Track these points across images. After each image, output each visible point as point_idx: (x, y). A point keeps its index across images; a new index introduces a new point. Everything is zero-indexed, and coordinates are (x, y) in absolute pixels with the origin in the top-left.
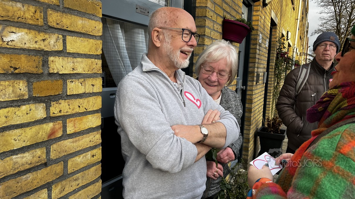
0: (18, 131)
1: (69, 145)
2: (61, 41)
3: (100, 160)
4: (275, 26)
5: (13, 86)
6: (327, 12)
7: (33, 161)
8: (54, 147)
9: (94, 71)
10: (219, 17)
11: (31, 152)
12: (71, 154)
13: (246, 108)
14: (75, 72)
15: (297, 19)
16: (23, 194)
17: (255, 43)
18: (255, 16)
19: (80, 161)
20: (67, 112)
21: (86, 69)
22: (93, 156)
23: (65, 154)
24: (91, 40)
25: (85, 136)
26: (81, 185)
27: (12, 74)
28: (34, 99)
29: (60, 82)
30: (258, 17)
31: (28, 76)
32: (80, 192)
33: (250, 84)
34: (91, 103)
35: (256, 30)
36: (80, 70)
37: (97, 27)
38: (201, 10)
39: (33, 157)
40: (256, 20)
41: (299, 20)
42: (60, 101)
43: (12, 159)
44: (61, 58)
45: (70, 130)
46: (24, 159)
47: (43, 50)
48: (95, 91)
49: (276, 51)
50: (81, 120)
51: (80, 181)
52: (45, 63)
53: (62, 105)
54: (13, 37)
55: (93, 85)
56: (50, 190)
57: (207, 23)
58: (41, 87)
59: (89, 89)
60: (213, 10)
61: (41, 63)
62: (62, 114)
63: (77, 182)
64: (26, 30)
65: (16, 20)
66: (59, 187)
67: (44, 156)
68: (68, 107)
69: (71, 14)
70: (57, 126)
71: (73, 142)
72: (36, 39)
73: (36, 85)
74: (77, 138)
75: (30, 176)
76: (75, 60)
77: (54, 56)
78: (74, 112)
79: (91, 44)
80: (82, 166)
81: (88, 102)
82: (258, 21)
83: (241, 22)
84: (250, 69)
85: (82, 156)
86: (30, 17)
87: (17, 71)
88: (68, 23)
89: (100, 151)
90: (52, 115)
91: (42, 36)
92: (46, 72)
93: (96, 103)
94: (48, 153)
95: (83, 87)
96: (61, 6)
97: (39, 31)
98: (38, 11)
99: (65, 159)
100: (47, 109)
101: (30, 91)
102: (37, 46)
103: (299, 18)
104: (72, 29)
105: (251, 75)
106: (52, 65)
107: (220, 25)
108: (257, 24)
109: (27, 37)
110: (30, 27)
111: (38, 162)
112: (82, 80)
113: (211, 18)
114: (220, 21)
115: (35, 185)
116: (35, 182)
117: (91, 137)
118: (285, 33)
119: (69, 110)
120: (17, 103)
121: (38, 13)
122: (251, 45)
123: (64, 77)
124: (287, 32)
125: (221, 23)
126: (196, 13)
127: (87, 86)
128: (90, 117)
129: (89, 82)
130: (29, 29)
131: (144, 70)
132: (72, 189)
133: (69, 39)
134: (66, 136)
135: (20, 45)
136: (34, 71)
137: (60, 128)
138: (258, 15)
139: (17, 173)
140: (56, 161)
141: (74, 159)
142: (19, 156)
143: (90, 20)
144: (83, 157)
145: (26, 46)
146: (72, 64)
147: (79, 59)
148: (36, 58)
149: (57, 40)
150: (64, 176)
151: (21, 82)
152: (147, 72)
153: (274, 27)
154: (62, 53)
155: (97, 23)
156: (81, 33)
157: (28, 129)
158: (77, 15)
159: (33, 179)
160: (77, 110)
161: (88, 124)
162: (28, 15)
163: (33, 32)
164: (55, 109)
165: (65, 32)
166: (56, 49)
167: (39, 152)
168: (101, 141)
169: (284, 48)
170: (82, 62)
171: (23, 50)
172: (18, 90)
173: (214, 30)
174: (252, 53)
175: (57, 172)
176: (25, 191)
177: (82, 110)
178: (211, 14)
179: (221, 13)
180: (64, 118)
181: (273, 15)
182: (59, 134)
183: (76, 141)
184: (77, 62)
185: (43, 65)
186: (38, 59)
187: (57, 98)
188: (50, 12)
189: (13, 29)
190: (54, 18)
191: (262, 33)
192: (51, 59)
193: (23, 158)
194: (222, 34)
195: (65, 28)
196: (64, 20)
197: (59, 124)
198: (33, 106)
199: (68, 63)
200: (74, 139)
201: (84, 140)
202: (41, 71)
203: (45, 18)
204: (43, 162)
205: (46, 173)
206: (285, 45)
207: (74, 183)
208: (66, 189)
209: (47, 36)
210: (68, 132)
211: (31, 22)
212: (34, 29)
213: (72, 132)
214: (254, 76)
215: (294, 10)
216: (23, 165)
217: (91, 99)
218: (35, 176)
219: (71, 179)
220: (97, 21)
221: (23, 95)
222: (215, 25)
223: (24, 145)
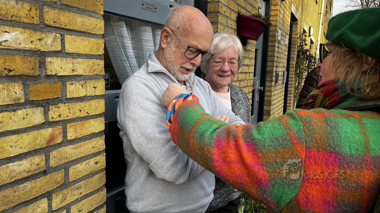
0: (14, 138)
1: (69, 151)
2: (59, 40)
3: (104, 167)
4: (296, 22)
5: (8, 90)
6: (353, 6)
7: (32, 169)
8: (53, 154)
9: (96, 73)
10: (233, 13)
11: (29, 159)
12: (72, 161)
13: (265, 111)
14: (75, 73)
15: (320, 14)
16: (21, 204)
17: (273, 40)
18: (273, 10)
19: (82, 168)
20: (67, 116)
21: (87, 71)
22: (96, 163)
23: (66, 161)
24: (92, 39)
25: (87, 142)
26: (83, 194)
27: (7, 76)
28: (30, 103)
29: (59, 84)
30: (277, 11)
31: (24, 79)
32: (83, 202)
33: (268, 85)
34: (93, 107)
35: (275, 26)
36: (80, 72)
37: (98, 25)
38: (214, 5)
39: (31, 165)
40: (275, 15)
41: (322, 15)
42: (60, 105)
43: (8, 167)
44: (59, 59)
45: (71, 135)
46: (22, 167)
47: (39, 50)
48: (97, 94)
49: (297, 49)
50: (83, 125)
51: (82, 190)
52: (42, 64)
53: (61, 109)
54: (7, 36)
55: (95, 88)
56: (50, 200)
57: (219, 19)
58: (39, 91)
59: (90, 92)
60: (226, 4)
61: (38, 64)
62: (62, 118)
63: (80, 191)
64: (20, 30)
65: (9, 19)
66: (60, 196)
67: (43, 164)
68: (68, 111)
69: (70, 11)
70: (57, 132)
71: (74, 148)
72: (32, 39)
73: (32, 87)
74: (79, 144)
75: (28, 185)
76: (75, 60)
77: (52, 56)
78: (74, 116)
79: (92, 44)
80: (84, 174)
81: (90, 105)
82: (277, 17)
83: (257, 17)
84: (269, 69)
85: (84, 163)
86: (24, 15)
87: (11, 74)
88: (66, 21)
89: (104, 158)
90: (50, 120)
91: (38, 35)
92: (44, 74)
93: (99, 106)
94: (47, 160)
95: (84, 90)
96: (59, 3)
97: (35, 30)
98: (33, 9)
99: (66, 167)
100: (46, 113)
101: (26, 94)
102: (32, 46)
103: (322, 12)
104: (71, 28)
105: (270, 75)
106: (50, 67)
107: (234, 21)
108: (275, 19)
109: (21, 37)
110: (25, 26)
111: (36, 170)
112: (83, 82)
113: (224, 13)
114: (234, 16)
115: (34, 194)
116: (34, 191)
117: (94, 143)
118: (307, 29)
119: (69, 115)
120: (13, 107)
121: (33, 11)
122: (270, 42)
123: (63, 79)
124: (309, 28)
125: (235, 19)
126: (208, 8)
127: (88, 89)
128: (92, 121)
129: (91, 84)
130: (24, 28)
131: (150, 71)
132: (74, 198)
133: (68, 38)
134: (66, 142)
135: (14, 46)
136: (31, 72)
137: (60, 134)
138: (276, 10)
139: (14, 182)
140: (56, 169)
141: (75, 166)
142: (16, 163)
143: (91, 18)
144: (86, 164)
145: (22, 46)
146: (71, 65)
147: (79, 60)
148: (32, 59)
149: (54, 39)
150: (65, 185)
151: (17, 85)
152: (154, 73)
153: (294, 22)
154: (61, 53)
155: (98, 21)
156: (80, 32)
157: (24, 135)
158: (76, 13)
159: (32, 188)
160: (78, 114)
161: (90, 129)
162: (22, 13)
163: (28, 31)
164: (54, 114)
165: (63, 31)
166: (54, 49)
167: (38, 160)
168: (104, 147)
169: (306, 45)
170: (82, 63)
171: (18, 50)
172: (14, 94)
173: (228, 26)
174: (271, 51)
175: (58, 180)
176: (23, 201)
177: (83, 114)
178: (224, 9)
179: (236, 8)
180: (64, 123)
181: (293, 10)
182: (59, 140)
183: (77, 147)
184: (77, 63)
185: (40, 67)
186: (35, 60)
187: (56, 101)
188: (46, 9)
189: (7, 29)
190: (51, 16)
191: (281, 29)
192: (49, 59)
193: (20, 165)
194: (236, 31)
195: (63, 26)
196: (62, 18)
197: (58, 130)
198: (29, 111)
199: (67, 63)
200: (76, 146)
201: (86, 146)
202: (37, 73)
203: (41, 16)
204: (42, 170)
205: (45, 181)
206: (306, 42)
207: (76, 192)
208: (68, 198)
209: (43, 35)
210: (69, 138)
211: (26, 21)
212: (29, 28)
213: (73, 137)
214: (272, 76)
215: (317, 3)
216: (20, 173)
217: (94, 103)
218: (34, 184)
219: (73, 187)
220: (97, 18)
221: (19, 99)
222: (229, 22)
223: (21, 151)
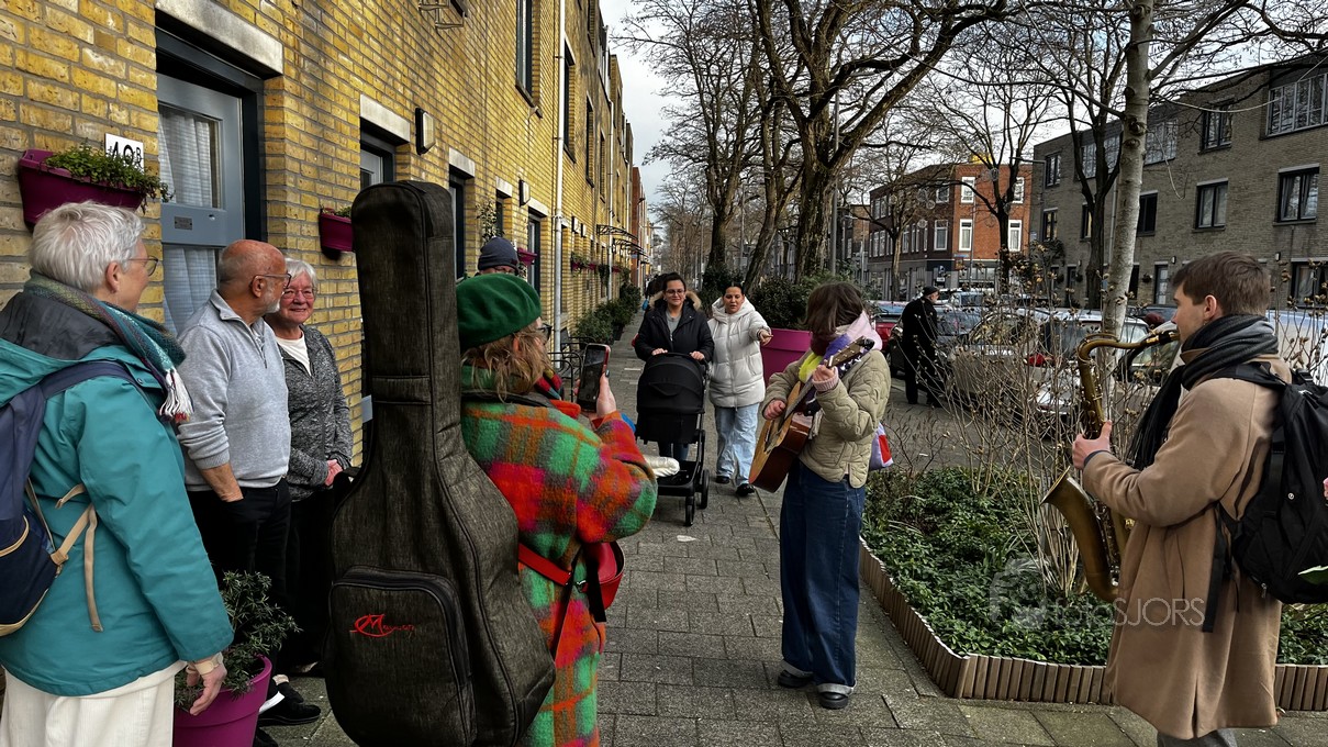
4: (469, 182)
10: (310, 212)
15: (558, 139)
57: (288, 227)
60: (299, 202)
103: (561, 135)
107: (314, 224)
113: (295, 217)
114: (313, 217)
118: (507, 189)
124: (517, 185)
125: (316, 221)
173: (303, 236)
178: (295, 210)
179: (315, 203)
181: (454, 158)
215: (540, 117)
222: (304, 228)
